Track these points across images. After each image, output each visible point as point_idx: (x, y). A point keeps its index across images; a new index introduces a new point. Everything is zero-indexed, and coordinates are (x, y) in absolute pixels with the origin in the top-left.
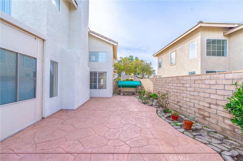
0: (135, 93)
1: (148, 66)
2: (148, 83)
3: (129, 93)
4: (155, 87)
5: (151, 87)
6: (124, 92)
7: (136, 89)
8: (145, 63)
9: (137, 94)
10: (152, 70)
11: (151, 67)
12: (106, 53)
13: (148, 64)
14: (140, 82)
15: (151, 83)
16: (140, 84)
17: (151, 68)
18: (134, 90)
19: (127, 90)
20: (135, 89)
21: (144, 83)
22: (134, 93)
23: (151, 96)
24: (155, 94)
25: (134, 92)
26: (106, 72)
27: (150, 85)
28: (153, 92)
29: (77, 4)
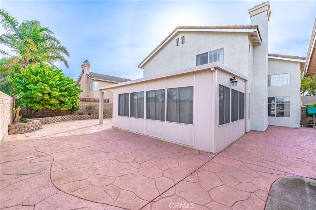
26: (290, 97)
29: (261, 40)
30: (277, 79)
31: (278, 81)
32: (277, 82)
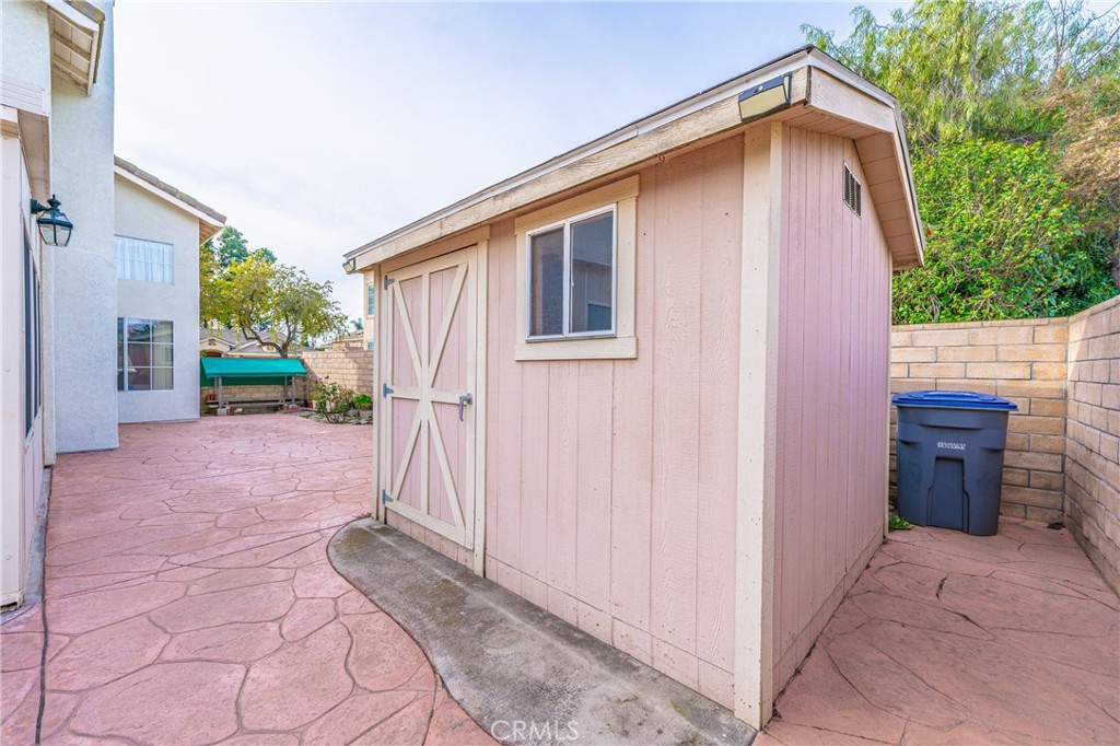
0: (281, 406)
1: (318, 295)
2: (337, 365)
3: (255, 408)
4: (363, 377)
5: (349, 377)
6: (230, 403)
7: (285, 391)
8: (302, 282)
9: (291, 406)
10: (337, 311)
11: (328, 299)
12: (167, 248)
13: (317, 287)
14: (302, 362)
15: (351, 366)
16: (304, 371)
17: (327, 304)
18: (275, 394)
19: (243, 395)
20: (281, 388)
21: (320, 365)
22: (280, 403)
23: (352, 405)
24: (365, 396)
25: (277, 401)
26: (172, 323)
27: (345, 371)
28: (358, 390)
29: (94, 82)
30: (128, 256)
31: (132, 262)
32: (128, 263)
